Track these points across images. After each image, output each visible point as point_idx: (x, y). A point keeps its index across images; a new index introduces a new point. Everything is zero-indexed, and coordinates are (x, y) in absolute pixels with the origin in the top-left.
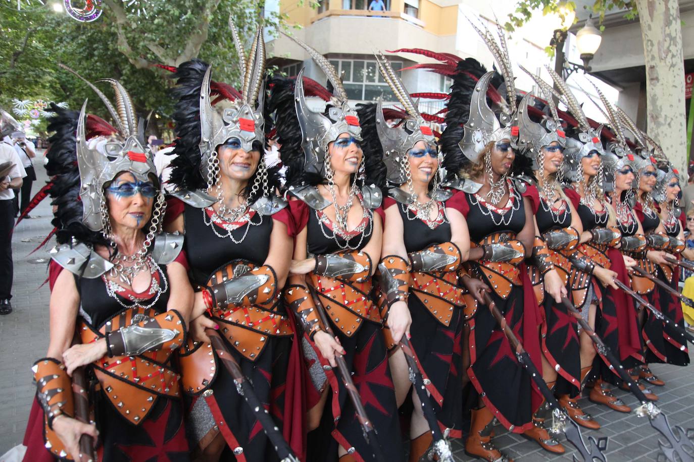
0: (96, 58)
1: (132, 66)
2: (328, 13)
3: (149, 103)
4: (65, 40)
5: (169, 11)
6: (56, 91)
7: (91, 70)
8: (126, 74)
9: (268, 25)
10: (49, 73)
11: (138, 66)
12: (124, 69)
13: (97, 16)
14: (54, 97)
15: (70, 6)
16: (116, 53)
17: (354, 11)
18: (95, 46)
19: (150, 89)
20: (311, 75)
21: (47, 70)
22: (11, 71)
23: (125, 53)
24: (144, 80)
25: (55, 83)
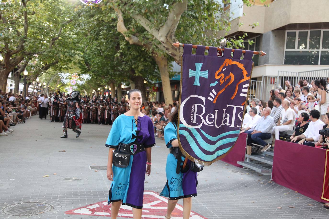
1: (128, 43)
3: (138, 71)
4: (81, 25)
6: (82, 66)
8: (122, 48)
10: (78, 54)
11: (131, 42)
12: (122, 44)
13: (100, 0)
14: (80, 70)
16: (116, 33)
18: (102, 27)
20: (270, 45)
21: (78, 52)
22: (49, 50)
23: (122, 33)
24: (136, 53)
25: (82, 61)
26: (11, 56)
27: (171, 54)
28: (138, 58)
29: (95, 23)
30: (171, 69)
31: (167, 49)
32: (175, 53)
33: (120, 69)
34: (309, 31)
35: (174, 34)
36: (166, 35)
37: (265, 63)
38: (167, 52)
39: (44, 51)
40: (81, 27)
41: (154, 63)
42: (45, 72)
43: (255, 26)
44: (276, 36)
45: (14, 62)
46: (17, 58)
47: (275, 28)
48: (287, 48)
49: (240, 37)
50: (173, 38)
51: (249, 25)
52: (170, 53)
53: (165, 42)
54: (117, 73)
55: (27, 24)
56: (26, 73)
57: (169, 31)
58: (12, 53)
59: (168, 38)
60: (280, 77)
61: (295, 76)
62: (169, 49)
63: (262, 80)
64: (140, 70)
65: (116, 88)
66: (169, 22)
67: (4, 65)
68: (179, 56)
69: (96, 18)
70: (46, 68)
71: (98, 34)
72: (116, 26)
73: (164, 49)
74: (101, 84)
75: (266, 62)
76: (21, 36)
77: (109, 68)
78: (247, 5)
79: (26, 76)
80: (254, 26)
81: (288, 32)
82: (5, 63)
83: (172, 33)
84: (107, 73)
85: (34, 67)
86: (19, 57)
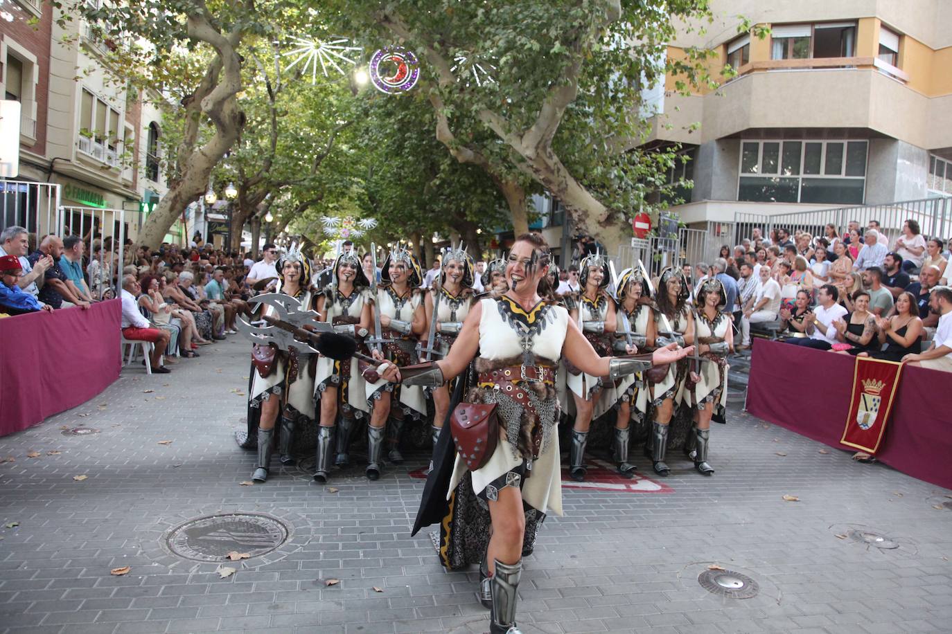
0: (407, 150)
1: (454, 161)
2: (747, 67)
3: (471, 210)
5: (523, 45)
6: (364, 203)
7: (400, 168)
8: (444, 170)
9: (678, 71)
10: (357, 184)
11: (460, 160)
12: (443, 164)
13: (411, 85)
15: (378, 74)
16: (434, 143)
17: (792, 61)
18: (408, 135)
19: (474, 193)
20: (714, 165)
21: (356, 179)
22: (311, 177)
23: (445, 143)
24: (468, 179)
25: (363, 194)
26: (248, 188)
27: (543, 179)
28: (473, 188)
29: (396, 127)
30: (532, 208)
31: (537, 171)
32: (551, 177)
33: (437, 208)
34: (781, 142)
35: (550, 142)
36: (535, 144)
37: (705, 198)
38: (534, 176)
39: (304, 179)
40: (370, 134)
41: (501, 197)
42: (300, 216)
43: (694, 128)
44: (723, 150)
45: (252, 199)
46: (257, 192)
47: (723, 136)
48: (743, 172)
49: (669, 149)
50: (549, 150)
51: (683, 128)
52: (541, 177)
53: (533, 158)
54: (430, 215)
55: (276, 132)
56: (269, 218)
57: (542, 138)
58: (250, 183)
59: (539, 151)
60: (738, 224)
61: (764, 222)
62: (540, 171)
63: (706, 229)
64: (474, 210)
65: (422, 243)
66: (542, 122)
67: (237, 205)
68: (556, 183)
69: (400, 117)
70: (303, 209)
71: (401, 147)
72: (434, 131)
73: (530, 171)
74: (396, 236)
75: (706, 196)
76: (266, 155)
77: (415, 207)
78: (683, 94)
79: (269, 223)
80: (692, 129)
81: (744, 144)
82: (239, 202)
83: (546, 141)
84: (411, 216)
85: (282, 207)
86: (261, 189)
